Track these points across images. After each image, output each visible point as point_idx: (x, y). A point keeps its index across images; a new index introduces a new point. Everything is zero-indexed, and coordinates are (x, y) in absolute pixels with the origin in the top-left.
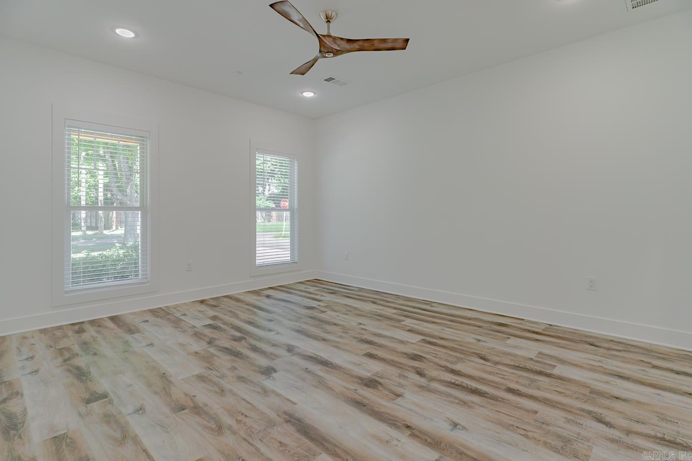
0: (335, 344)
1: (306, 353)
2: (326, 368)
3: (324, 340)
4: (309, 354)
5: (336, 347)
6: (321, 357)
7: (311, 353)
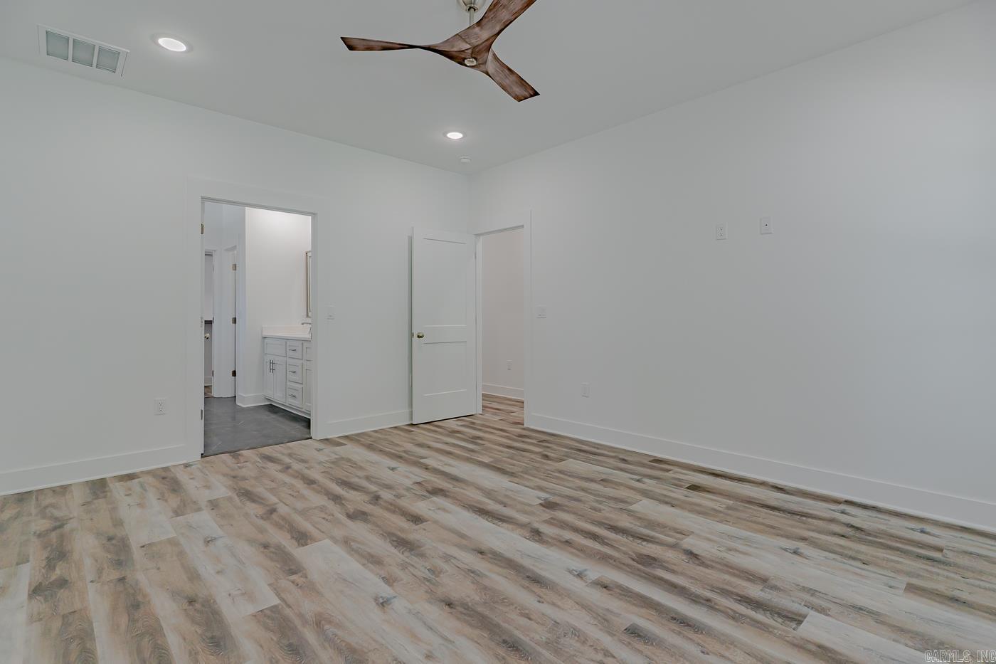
0: (464, 542)
1: (510, 526)
2: (481, 507)
3: (482, 553)
4: (505, 525)
5: (462, 536)
6: (487, 520)
7: (502, 527)
